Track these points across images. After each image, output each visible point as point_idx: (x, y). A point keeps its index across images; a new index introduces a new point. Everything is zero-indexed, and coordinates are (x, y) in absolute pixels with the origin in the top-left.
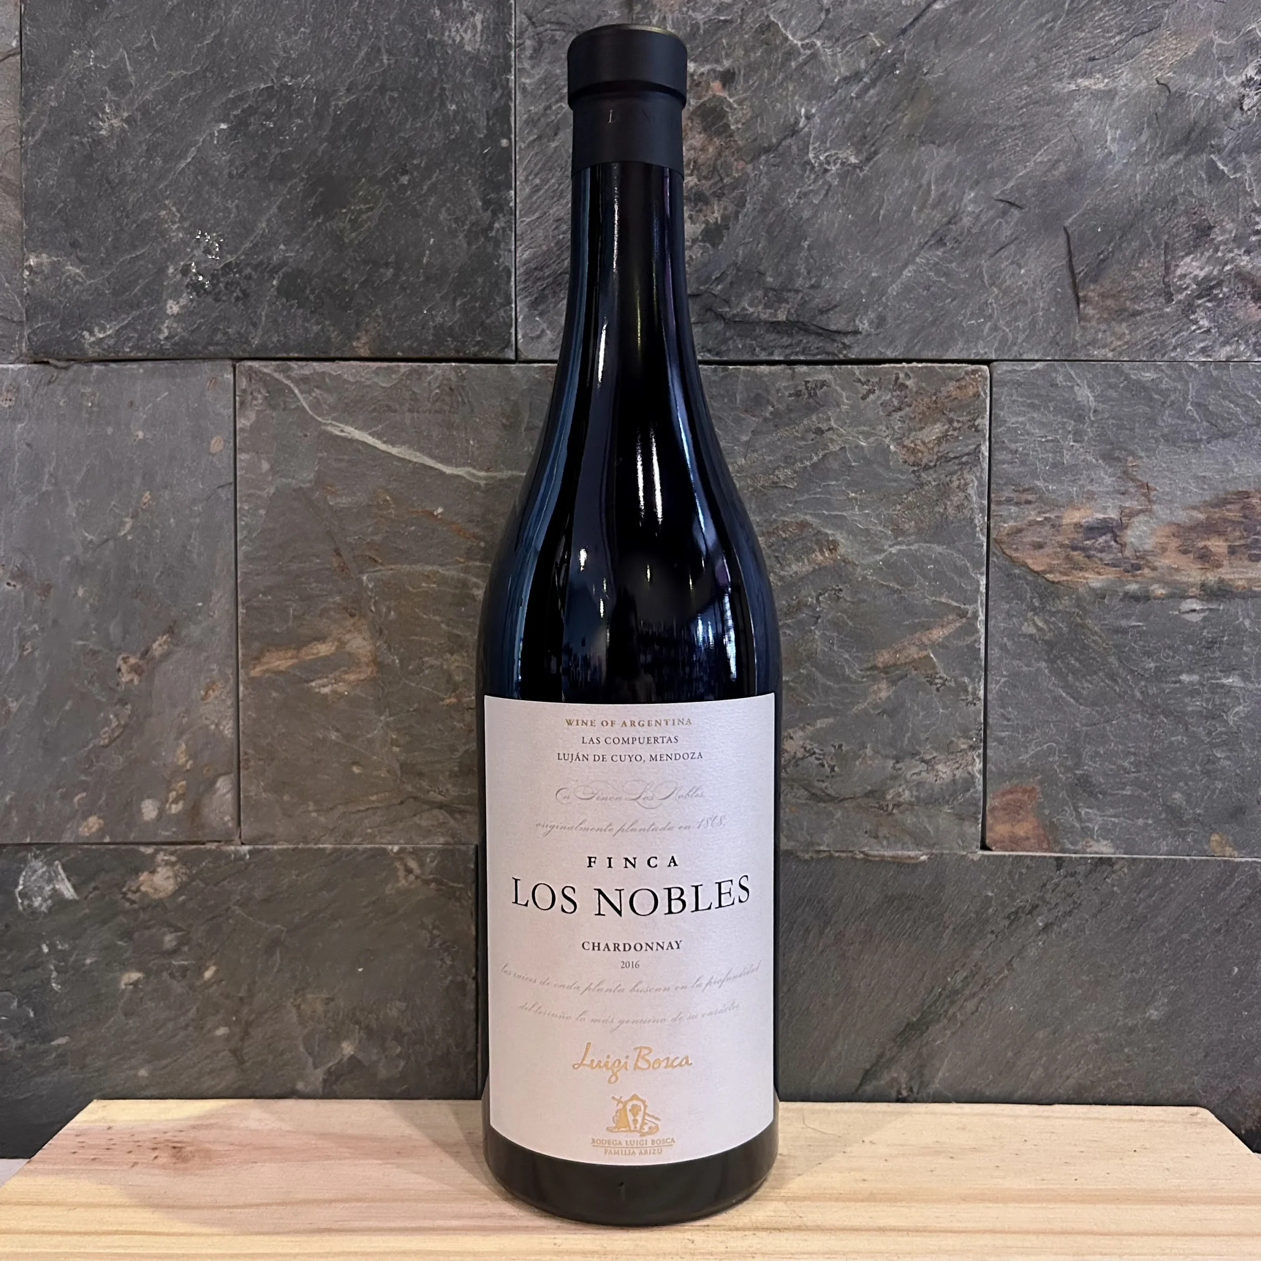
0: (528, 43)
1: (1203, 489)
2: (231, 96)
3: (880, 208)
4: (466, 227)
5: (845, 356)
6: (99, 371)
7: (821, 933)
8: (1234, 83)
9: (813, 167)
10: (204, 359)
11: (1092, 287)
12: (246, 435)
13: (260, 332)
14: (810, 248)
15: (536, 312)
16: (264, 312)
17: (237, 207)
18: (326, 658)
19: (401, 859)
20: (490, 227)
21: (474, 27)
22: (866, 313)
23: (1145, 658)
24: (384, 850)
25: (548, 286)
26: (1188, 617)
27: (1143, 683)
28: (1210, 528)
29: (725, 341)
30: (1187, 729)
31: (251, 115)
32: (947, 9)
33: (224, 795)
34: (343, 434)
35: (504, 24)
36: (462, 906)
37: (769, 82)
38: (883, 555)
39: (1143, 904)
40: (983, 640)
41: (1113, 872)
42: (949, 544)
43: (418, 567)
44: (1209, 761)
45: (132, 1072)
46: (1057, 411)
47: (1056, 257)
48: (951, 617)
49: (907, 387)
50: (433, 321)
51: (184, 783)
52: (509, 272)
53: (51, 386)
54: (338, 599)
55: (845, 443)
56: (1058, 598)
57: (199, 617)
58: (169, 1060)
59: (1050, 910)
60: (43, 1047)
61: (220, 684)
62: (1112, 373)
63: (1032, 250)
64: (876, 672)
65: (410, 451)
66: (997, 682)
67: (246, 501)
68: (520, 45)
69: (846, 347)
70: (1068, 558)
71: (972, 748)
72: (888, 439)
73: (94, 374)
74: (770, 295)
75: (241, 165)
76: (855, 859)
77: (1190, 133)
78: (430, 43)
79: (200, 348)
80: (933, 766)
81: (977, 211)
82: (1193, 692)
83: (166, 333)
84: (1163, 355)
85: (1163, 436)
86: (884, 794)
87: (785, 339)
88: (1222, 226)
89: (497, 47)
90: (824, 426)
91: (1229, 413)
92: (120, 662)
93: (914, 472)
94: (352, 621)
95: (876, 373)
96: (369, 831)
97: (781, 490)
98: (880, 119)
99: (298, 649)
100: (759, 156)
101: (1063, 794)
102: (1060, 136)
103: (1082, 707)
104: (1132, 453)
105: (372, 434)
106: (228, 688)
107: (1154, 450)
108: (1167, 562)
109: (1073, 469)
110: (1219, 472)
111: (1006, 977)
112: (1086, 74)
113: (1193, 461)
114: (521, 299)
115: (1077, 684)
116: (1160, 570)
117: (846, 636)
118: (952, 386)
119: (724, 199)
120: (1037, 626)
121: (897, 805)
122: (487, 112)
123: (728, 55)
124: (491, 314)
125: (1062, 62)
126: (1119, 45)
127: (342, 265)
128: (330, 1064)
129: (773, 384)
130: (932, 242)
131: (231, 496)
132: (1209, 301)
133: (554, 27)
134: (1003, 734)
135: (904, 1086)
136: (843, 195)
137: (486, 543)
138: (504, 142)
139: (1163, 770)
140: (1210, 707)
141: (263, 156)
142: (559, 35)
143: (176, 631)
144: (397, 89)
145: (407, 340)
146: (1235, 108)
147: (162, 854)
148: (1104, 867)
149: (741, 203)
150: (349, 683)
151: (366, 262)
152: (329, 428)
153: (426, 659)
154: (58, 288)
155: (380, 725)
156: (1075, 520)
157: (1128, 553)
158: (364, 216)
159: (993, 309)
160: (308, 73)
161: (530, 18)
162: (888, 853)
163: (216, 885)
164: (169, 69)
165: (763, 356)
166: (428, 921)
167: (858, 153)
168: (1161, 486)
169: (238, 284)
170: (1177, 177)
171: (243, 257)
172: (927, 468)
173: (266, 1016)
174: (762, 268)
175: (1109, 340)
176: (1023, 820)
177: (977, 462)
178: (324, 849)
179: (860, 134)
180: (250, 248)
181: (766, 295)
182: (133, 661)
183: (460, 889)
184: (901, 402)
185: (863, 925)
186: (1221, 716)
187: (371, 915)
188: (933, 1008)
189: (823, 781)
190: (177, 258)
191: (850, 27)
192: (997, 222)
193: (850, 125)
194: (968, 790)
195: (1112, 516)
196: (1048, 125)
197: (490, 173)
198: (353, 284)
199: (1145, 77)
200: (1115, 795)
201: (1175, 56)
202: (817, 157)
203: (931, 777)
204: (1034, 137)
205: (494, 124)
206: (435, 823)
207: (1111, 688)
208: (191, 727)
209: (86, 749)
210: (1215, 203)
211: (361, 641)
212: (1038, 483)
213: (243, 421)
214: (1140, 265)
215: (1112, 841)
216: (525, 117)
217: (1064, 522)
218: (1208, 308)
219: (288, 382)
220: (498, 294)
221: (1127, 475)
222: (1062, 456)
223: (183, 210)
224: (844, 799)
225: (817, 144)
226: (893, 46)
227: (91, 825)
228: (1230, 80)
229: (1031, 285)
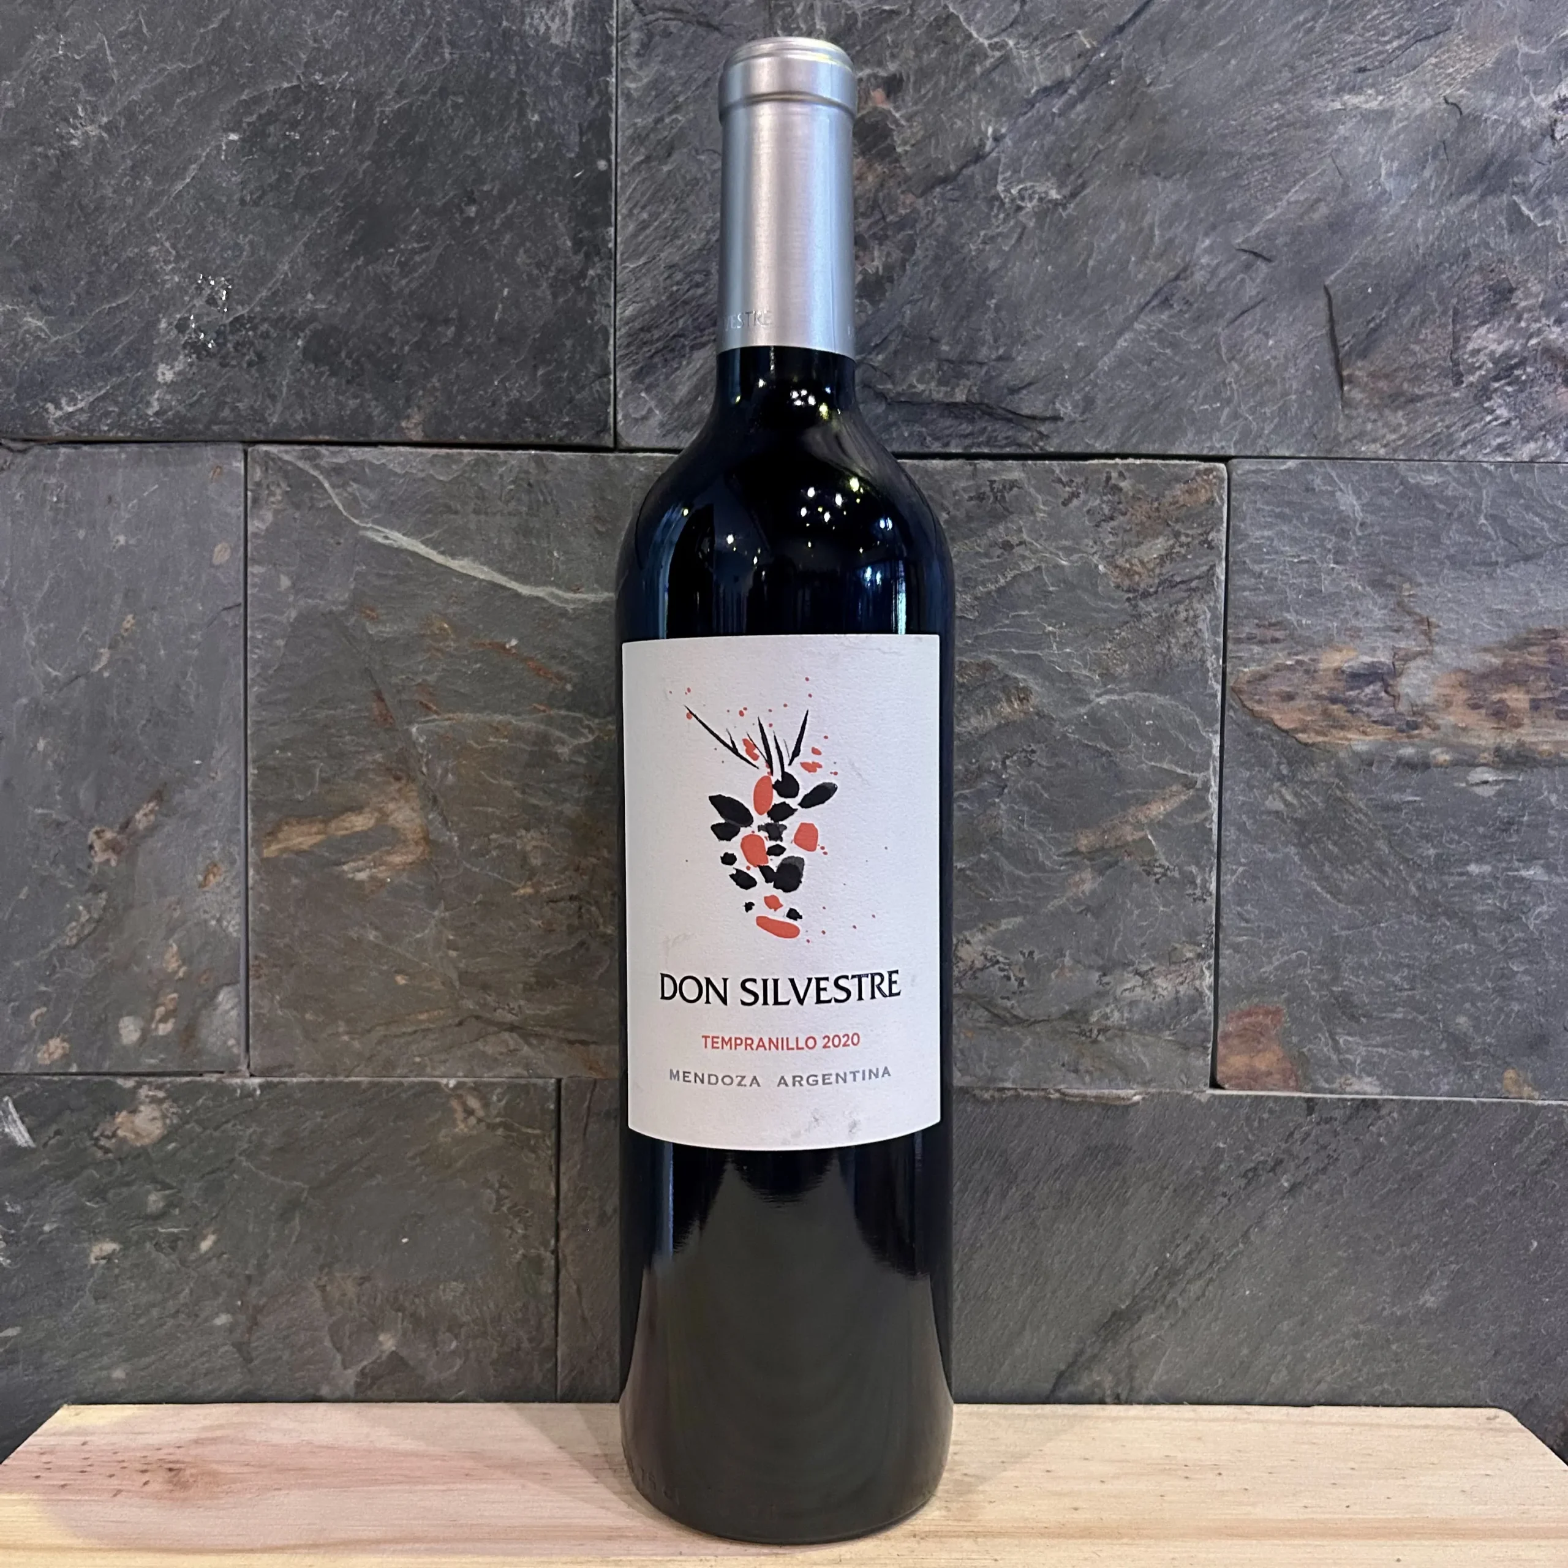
0: (635, 35)
1: (1500, 626)
2: (244, 97)
3: (1089, 256)
4: (551, 274)
5: (1041, 448)
6: (68, 456)
7: (1004, 1195)
8: (1543, 105)
9: (1003, 203)
10: (206, 442)
11: (1359, 364)
12: (260, 541)
13: (279, 407)
14: (998, 308)
15: (641, 386)
16: (285, 380)
17: (251, 243)
18: (364, 834)
19: (460, 1097)
20: (583, 274)
21: (564, 13)
22: (1069, 394)
23: (1423, 843)
24: (437, 1084)
25: (656, 353)
26: (1479, 790)
27: (1420, 875)
28: (1507, 676)
29: (887, 427)
30: (1476, 934)
31: (269, 123)
33: (227, 1012)
34: (387, 542)
35: (602, 10)
36: (538, 1158)
37: (945, 93)
38: (1088, 707)
39: (1417, 1160)
40: (1215, 818)
41: (1380, 1118)
42: (1172, 694)
43: (484, 717)
44: (1503, 976)
45: (105, 1373)
46: (1313, 523)
47: (1314, 325)
48: (1174, 788)
49: (1120, 490)
50: (507, 395)
51: (175, 995)
52: (607, 333)
53: (4, 474)
54: (379, 757)
55: (1041, 561)
56: (1313, 764)
57: (196, 779)
58: (153, 1357)
59: (1298, 1167)
61: (223, 868)
62: (1384, 474)
63: (1284, 314)
64: (1075, 859)
65: (475, 565)
66: (1234, 872)
67: (258, 628)
68: (623, 38)
69: (1042, 436)
70: (1326, 713)
71: (1201, 957)
72: (1096, 557)
73: (61, 459)
74: (946, 368)
75: (257, 189)
76: (1047, 1099)
77: (1486, 168)
78: (506, 34)
79: (201, 427)
80: (1150, 983)
81: (1215, 263)
82: (1485, 888)
83: (156, 406)
84: (1450, 453)
85: (1448, 557)
86: (1086, 1015)
87: (964, 426)
88: (1528, 289)
89: (594, 41)
90: (1014, 540)
91: (1533, 529)
92: (92, 837)
93: (1129, 600)
94: (397, 785)
95: (1081, 471)
96: (418, 1059)
98: (1090, 142)
99: (326, 822)
100: (933, 187)
101: (1315, 1017)
102: (1320, 169)
103: (1341, 906)
104: (1410, 580)
105: (425, 543)
106: (234, 873)
107: (1437, 574)
108: (1452, 719)
109: (1333, 599)
110: (1520, 603)
111: (1241, 1253)
112: (1355, 90)
113: (1487, 590)
114: (623, 369)
115: (1336, 875)
116: (1443, 729)
117: (1039, 811)
118: (1178, 489)
119: (888, 243)
120: (1285, 801)
121: (1103, 1030)
122: (580, 125)
123: (893, 56)
124: (583, 387)
125: (1324, 72)
126: (1398, 52)
127: (389, 321)
128: (365, 1363)
129: (948, 483)
130: (1155, 303)
131: (239, 621)
132: (1509, 384)
133: (668, 15)
134: (1240, 939)
135: (1108, 1392)
136: (1041, 241)
137: (574, 686)
138: (602, 165)
139: (1444, 987)
140: (1505, 906)
141: (285, 178)
142: (674, 26)
143: (166, 797)
144: (462, 93)
145: (472, 420)
146: (1544, 136)
147: (145, 1087)
148: (1370, 1110)
149: (909, 248)
150: (391, 866)
151: (419, 318)
152: (370, 534)
153: (493, 836)
154: (14, 345)
155: (433, 922)
156: (1336, 664)
157: (1402, 707)
158: (417, 258)
159: (1232, 390)
160: (346, 69)
161: (636, 4)
162: (1092, 1092)
163: (216, 1129)
164: (162, 60)
165: (936, 447)
166: (493, 1177)
167: (1060, 187)
168: (1446, 622)
169: (252, 344)
170: (1469, 224)
171: (258, 309)
172: (1145, 595)
173: (281, 1301)
174: (934, 333)
175: (1382, 432)
176: (1264, 1050)
177: (1209, 588)
178: (358, 1083)
179: (1063, 161)
180: (268, 298)
181: (939, 368)
182: (109, 835)
183: (536, 1136)
184: (1114, 509)
185: (1058, 1185)
186: (1519, 918)
187: (419, 1169)
188: (1147, 1292)
189: (1008, 998)
190: (172, 308)
191: (1052, 22)
192: (1238, 278)
193: (1051, 150)
194: (1195, 1011)
195: (1382, 660)
196: (1306, 155)
197: (583, 205)
198: (402, 348)
199: (1430, 94)
200: (1383, 1018)
201: (1468, 67)
202: (1008, 190)
203: (1148, 995)
204: (1288, 169)
205: (588, 141)
206: (504, 1050)
207: (1379, 881)
208: (184, 922)
209: (47, 951)
210: (1517, 258)
211: (408, 812)
212: (1288, 616)
213: (257, 523)
214: (1422, 337)
215: (1379, 1078)
216: (630, 131)
217: (1322, 666)
218: (1507, 393)
219: (315, 473)
220: (592, 362)
221: (1402, 607)
222: (1319, 582)
223: (179, 246)
224: (1036, 1022)
225: (1009, 174)
226: (1107, 48)
227: (52, 1049)
228: (1538, 100)
229: (1282, 360)
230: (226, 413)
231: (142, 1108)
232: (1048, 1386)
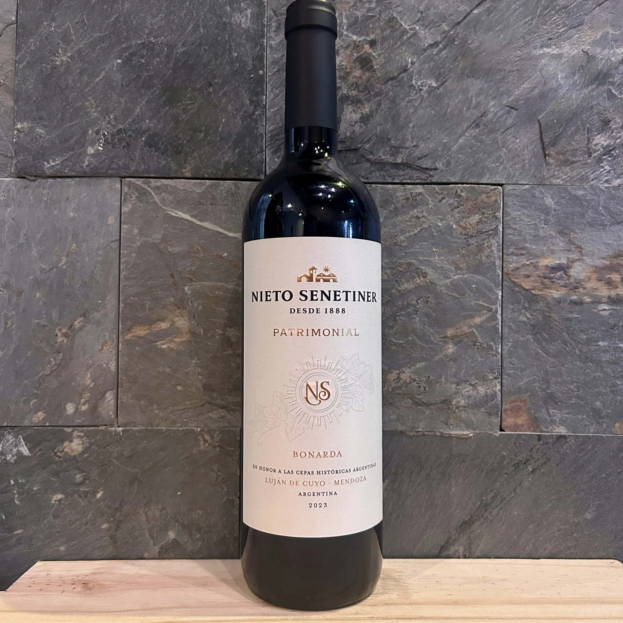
0: (274, 24)
1: (608, 249)
2: (123, 46)
3: (448, 108)
4: (241, 114)
5: (430, 181)
6: (52, 183)
7: (419, 474)
8: (619, 52)
9: (415, 88)
10: (106, 177)
11: (552, 149)
12: (126, 215)
13: (135, 163)
14: (413, 127)
15: (276, 156)
16: (137, 153)
17: (125, 101)
18: (165, 330)
19: (202, 435)
20: (253, 113)
21: (247, 15)
22: (441, 160)
23: (581, 333)
24: (193, 430)
25: (282, 143)
26: (602, 313)
27: (580, 346)
28: (612, 269)
29: (371, 173)
30: (602, 369)
31: (133, 56)
32: (480, 13)
33: (110, 401)
34: (176, 215)
35: (262, 15)
36: (233, 460)
37: (392, 46)
38: (450, 280)
39: (582, 459)
40: (500, 323)
41: (567, 442)
42: (483, 275)
43: (214, 283)
44: (614, 386)
45: (57, 548)
46: (536, 210)
47: (535, 134)
48: (484, 312)
49: (461, 196)
50: (224, 160)
51: (89, 394)
52: (263, 136)
53: (26, 189)
54: (172, 299)
55: (431, 223)
56: (537, 302)
57: (100, 308)
58: (77, 541)
59: (535, 462)
60: (9, 535)
61: (109, 343)
62: (562, 191)
63: (523, 130)
64: (446, 339)
65: (211, 225)
66: (507, 345)
67: (125, 249)
68: (269, 25)
69: (431, 176)
70: (542, 283)
71: (495, 378)
72: (452, 222)
73: (49, 183)
74: (393, 150)
75: (128, 81)
76: (435, 435)
77: (598, 75)
78: (225, 23)
79: (104, 171)
80: (476, 388)
81: (496, 110)
82: (606, 351)
83: (87, 163)
84: (588, 183)
86: (451, 402)
87: (400, 172)
88: (615, 121)
89: (258, 26)
90: (420, 215)
91: (620, 212)
92: (57, 331)
93: (465, 238)
94: (178, 311)
95: (446, 189)
96: (185, 420)
97: (399, 247)
98: (448, 65)
99: (150, 325)
100: (388, 81)
101: (541, 403)
102: (535, 76)
103: (550, 358)
104: (573, 231)
105: (191, 216)
106: (113, 345)
107: (584, 229)
108: (591, 285)
109: (544, 239)
110: (616, 241)
111: (513, 497)
112: (548, 46)
113: (603, 235)
114: (269, 150)
115: (547, 346)
116: (588, 289)
117: (432, 321)
118: (484, 196)
119: (371, 102)
120: (527, 317)
121: (458, 408)
122: (253, 57)
123: (373, 33)
124: (254, 156)
125: (536, 40)
126: (564, 33)
127: (178, 131)
128: (162, 544)
129: (395, 194)
130: (473, 125)
131: (117, 246)
132: (609, 157)
134: (510, 372)
135: (461, 554)
136: (429, 102)
138: (261, 72)
139: (591, 390)
140: (613, 358)
141: (138, 76)
143: (87, 315)
144: (207, 45)
145: (210, 169)
146: (620, 64)
147: (76, 431)
148: (563, 439)
149: (379, 104)
150: (176, 343)
151: (190, 130)
152: (170, 212)
153: (217, 330)
154: (32, 139)
155: (192, 365)
156: (546, 264)
157: (572, 280)
158: (190, 107)
159: (503, 159)
160: (163, 36)
161: (274, 13)
162: (453, 433)
163: (104, 448)
164: (92, 32)
165: (390, 180)
166: (215, 467)
167: (437, 82)
168: (587, 248)
169: (125, 139)
170: (592, 97)
171: (127, 126)
172: (472, 236)
173: (129, 518)
174: (389, 137)
175: (561, 175)
176: (521, 416)
177: (497, 234)
178: (162, 430)
179: (438, 72)
180: (131, 122)
181: (391, 150)
182: (64, 330)
183: (232, 450)
184: (459, 203)
185: (440, 470)
186: (619, 363)
187: (185, 464)
188: (476, 513)
189: (420, 395)
190: (94, 126)
191: (433, 21)
192: (505, 116)
193: (433, 68)
194: (493, 400)
195: (564, 262)
196: (530, 70)
197: (254, 87)
198: (183, 141)
199: (577, 49)
200: (567, 403)
201: (590, 38)
202: (416, 83)
203: (475, 393)
204: (523, 76)
205: (256, 64)
206: (220, 416)
207: (564, 348)
208: (93, 365)
209: (38, 376)
210: (611, 109)
211: (183, 321)
212: (527, 245)
213: (126, 209)
214: (575, 139)
215: (566, 427)
216: (272, 60)
217: (540, 264)
218: (609, 160)
219: (149, 189)
220: (257, 147)
221: (570, 242)
222: (539, 232)
223: (97, 102)
224: (431, 404)
225: (417, 77)
226: (454, 30)
227: (39, 416)
228: (617, 50)
229: (522, 148)
230: (114, 166)
231: (74, 440)
232: (437, 552)
